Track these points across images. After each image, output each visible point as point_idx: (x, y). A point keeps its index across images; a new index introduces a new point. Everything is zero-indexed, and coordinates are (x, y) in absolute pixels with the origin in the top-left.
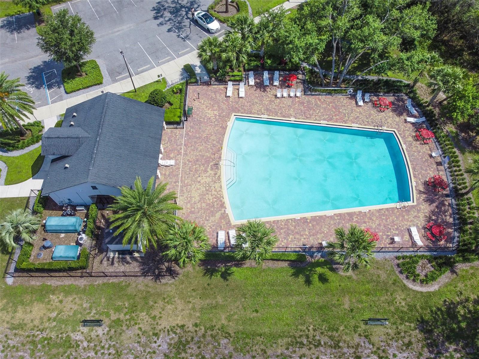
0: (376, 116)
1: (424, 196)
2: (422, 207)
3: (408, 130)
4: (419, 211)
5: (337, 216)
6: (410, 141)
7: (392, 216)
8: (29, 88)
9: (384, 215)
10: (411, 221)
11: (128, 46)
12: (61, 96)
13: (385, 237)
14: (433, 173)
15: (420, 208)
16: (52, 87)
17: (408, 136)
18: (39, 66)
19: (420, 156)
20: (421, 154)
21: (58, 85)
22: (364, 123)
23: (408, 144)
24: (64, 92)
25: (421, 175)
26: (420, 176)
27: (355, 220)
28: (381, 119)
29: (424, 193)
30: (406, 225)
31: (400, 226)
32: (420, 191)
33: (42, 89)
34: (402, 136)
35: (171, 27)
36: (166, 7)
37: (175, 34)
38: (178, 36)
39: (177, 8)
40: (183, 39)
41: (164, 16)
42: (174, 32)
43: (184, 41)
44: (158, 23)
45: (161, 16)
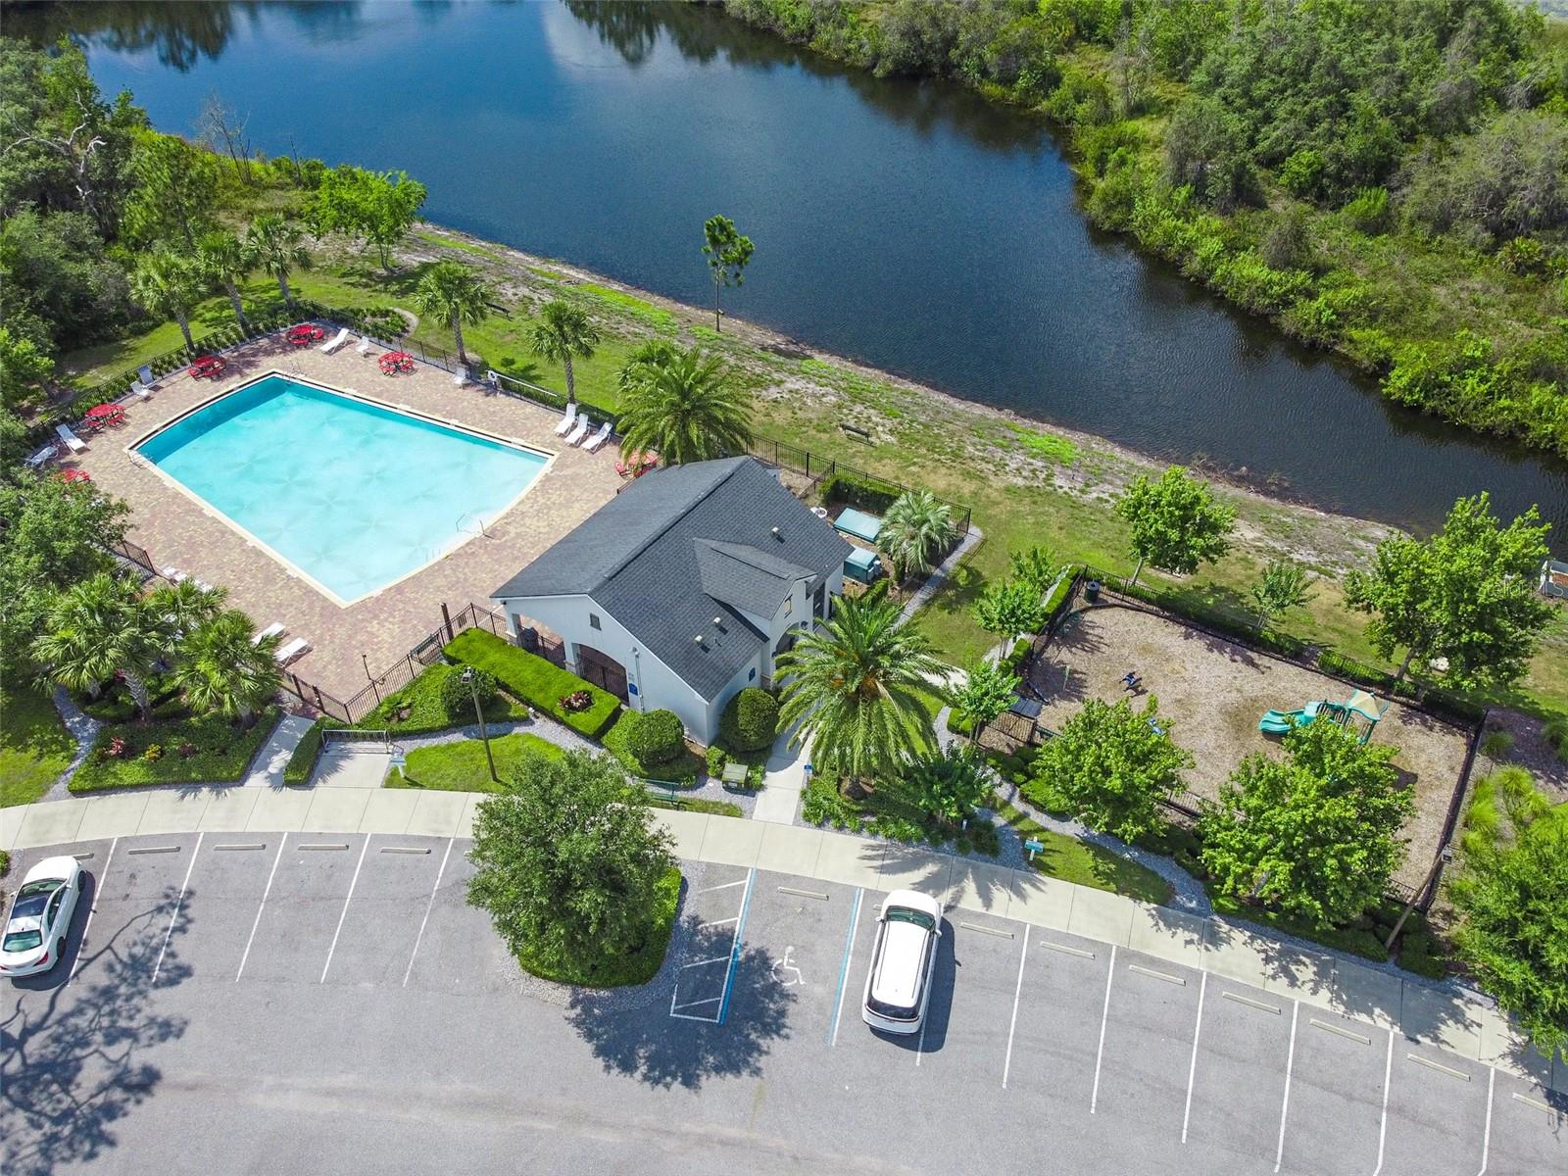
0: (113, 480)
1: (247, 370)
2: (272, 363)
3: (108, 440)
6: (136, 427)
8: (794, 975)
11: (369, 986)
12: (707, 882)
14: (185, 384)
15: (277, 364)
16: (718, 934)
17: (124, 434)
18: (718, 1069)
19: (159, 407)
20: (153, 408)
21: (696, 933)
23: (147, 426)
24: (691, 894)
25: (206, 388)
26: (210, 388)
28: (115, 472)
29: (241, 373)
33: (754, 945)
34: (131, 438)
35: (153, 994)
36: (48, 1127)
37: (180, 943)
38: (181, 929)
39: (26, 1091)
40: (183, 907)
41: (106, 1076)
42: (172, 955)
43: (190, 893)
44: (171, 1042)
45: (118, 1081)
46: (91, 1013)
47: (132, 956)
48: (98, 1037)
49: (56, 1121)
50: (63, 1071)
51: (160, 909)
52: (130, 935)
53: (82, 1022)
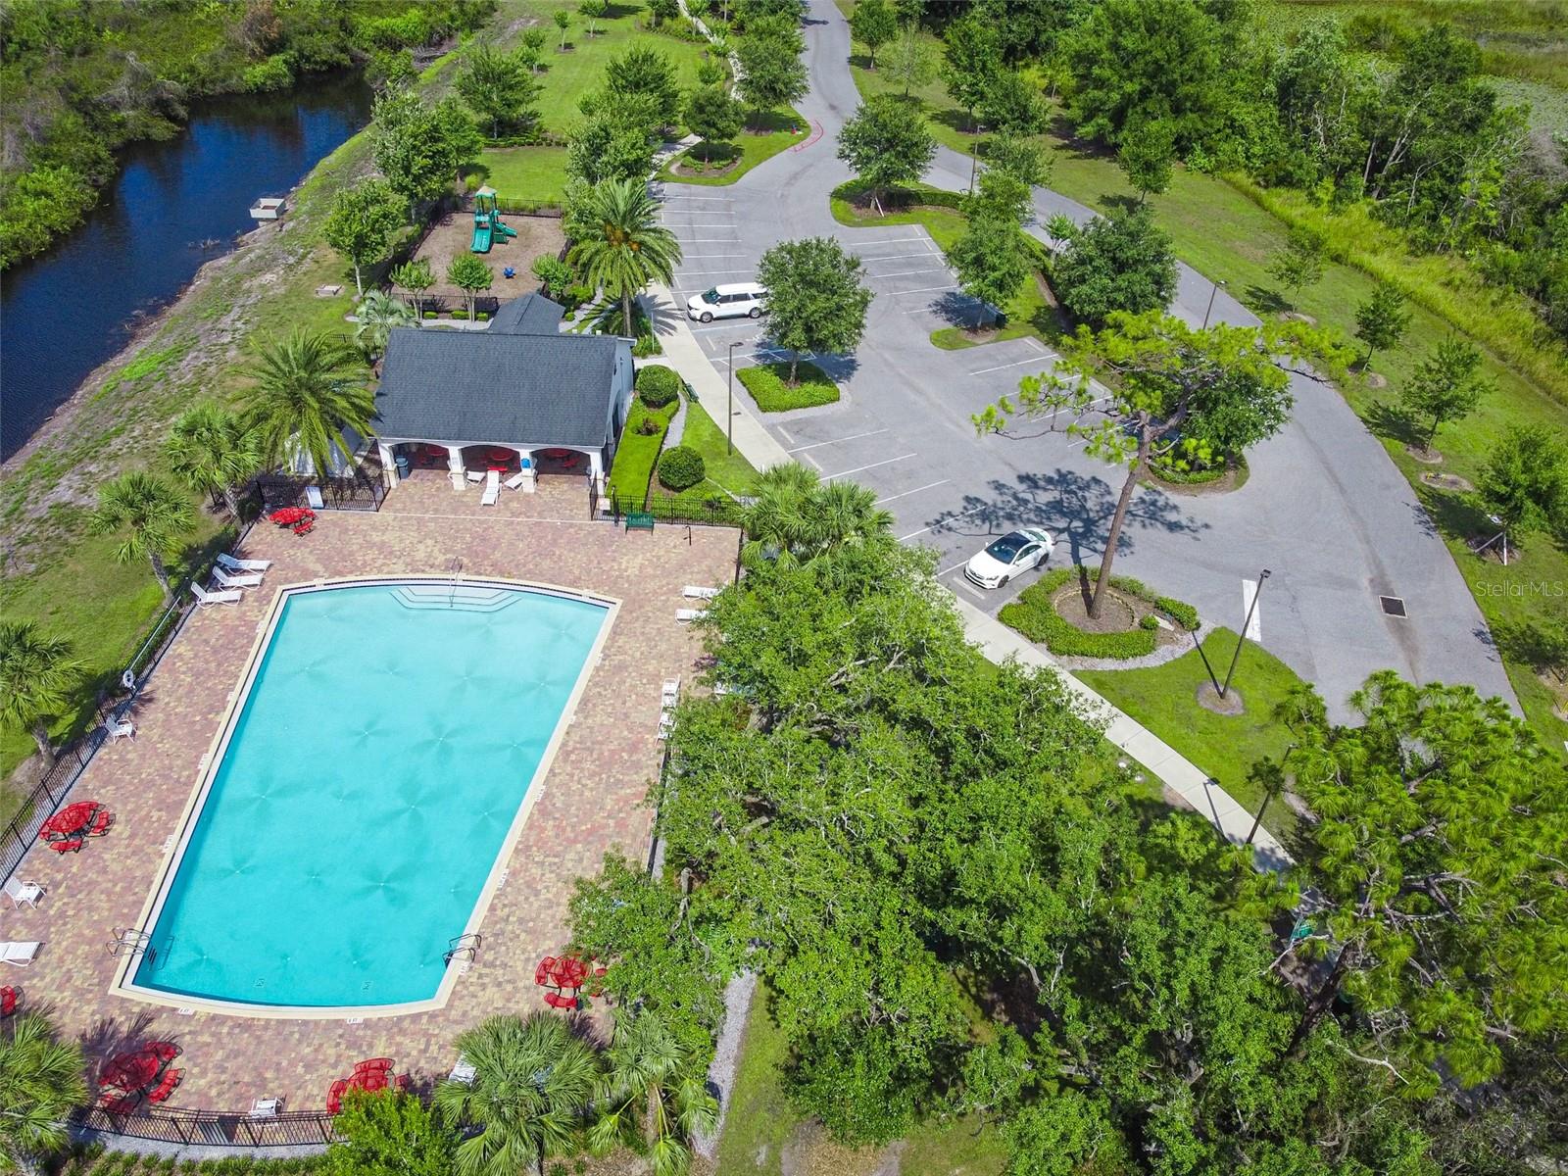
0: (524, 951)
1: (125, 1029)
2: (87, 1009)
3: (425, 1051)
4: (80, 993)
5: (189, 777)
6: (371, 1046)
7: (110, 910)
9: (128, 889)
10: (61, 960)
13: (59, 876)
14: (199, 1093)
15: (89, 1002)
17: (399, 1044)
19: (292, 1064)
20: (300, 1070)
22: (505, 906)
23: (360, 1033)
24: (745, 371)
25: (208, 1045)
26: (206, 1038)
27: (155, 815)
28: (504, 965)
29: (137, 1030)
30: (59, 943)
31: (65, 924)
32: (150, 1020)
34: (406, 1024)
35: (990, 503)
36: (1080, 494)
37: (957, 509)
38: (950, 514)
39: (1079, 513)
40: (938, 522)
41: (1040, 492)
42: (965, 508)
43: (927, 524)
44: (1002, 482)
45: (1037, 486)
46: (1025, 516)
47: (984, 522)
48: (1030, 506)
49: (1075, 493)
50: (1057, 507)
51: (950, 529)
52: (975, 531)
53: (1032, 516)
